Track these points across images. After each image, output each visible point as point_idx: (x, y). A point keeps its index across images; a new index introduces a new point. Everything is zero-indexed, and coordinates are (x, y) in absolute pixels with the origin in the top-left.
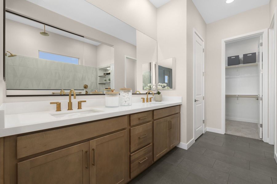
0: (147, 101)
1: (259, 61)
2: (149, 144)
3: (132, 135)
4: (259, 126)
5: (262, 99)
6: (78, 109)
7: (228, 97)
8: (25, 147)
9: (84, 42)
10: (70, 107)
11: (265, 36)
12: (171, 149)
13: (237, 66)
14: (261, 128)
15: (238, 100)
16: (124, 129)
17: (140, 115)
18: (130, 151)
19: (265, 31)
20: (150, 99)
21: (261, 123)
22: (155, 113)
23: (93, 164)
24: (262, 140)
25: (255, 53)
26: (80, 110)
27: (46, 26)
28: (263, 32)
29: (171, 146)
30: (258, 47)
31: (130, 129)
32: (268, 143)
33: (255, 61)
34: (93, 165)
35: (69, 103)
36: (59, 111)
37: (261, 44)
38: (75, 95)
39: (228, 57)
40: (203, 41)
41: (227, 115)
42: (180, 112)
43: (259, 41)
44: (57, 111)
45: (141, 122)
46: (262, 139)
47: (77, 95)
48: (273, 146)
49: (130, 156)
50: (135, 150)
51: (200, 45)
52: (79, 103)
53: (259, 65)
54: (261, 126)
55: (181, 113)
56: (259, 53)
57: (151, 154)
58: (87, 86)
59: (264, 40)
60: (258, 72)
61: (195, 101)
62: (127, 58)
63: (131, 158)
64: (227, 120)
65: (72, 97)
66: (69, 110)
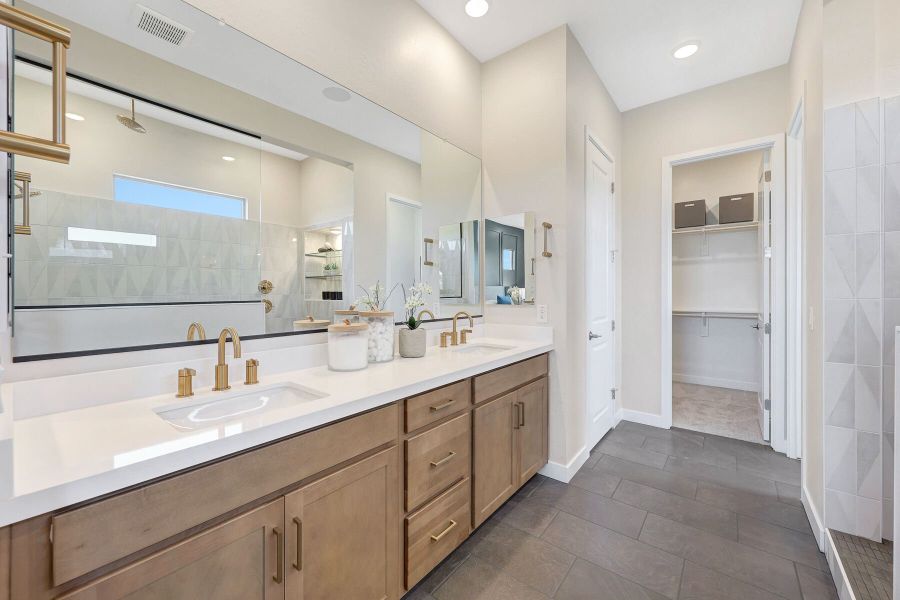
0: (454, 343)
1: (761, 218)
2: (462, 479)
3: (410, 459)
4: (762, 405)
5: (768, 330)
6: (247, 383)
7: (679, 318)
8: (82, 546)
9: (261, 151)
10: (221, 384)
11: (777, 154)
12: (523, 483)
13: (703, 229)
14: (766, 412)
15: (705, 324)
16: (386, 446)
17: (435, 398)
18: (405, 509)
19: (778, 139)
20: (463, 333)
21: (766, 397)
22: (477, 386)
23: (294, 566)
24: (767, 444)
25: (751, 195)
26: (252, 387)
27: (137, 101)
28: (773, 144)
29: (523, 475)
30: (757, 182)
31: (406, 443)
32: (785, 455)
33: (750, 219)
34: (297, 567)
35: (217, 368)
36: (187, 396)
37: (768, 176)
38: (236, 339)
39: (677, 205)
40: (611, 162)
41: (677, 368)
42: (547, 374)
43: (762, 166)
44: (178, 396)
45: (437, 416)
46: (769, 441)
47: (242, 339)
48: (799, 461)
49: (406, 523)
50: (420, 502)
51: (603, 172)
52: (248, 367)
53: (762, 229)
54: (768, 404)
55: (550, 374)
56: (760, 194)
57: (466, 507)
58: (270, 284)
59: (775, 165)
60: (758, 248)
61: (591, 338)
62: (392, 200)
63: (410, 527)
64: (676, 383)
65: (229, 346)
66: (217, 389)
